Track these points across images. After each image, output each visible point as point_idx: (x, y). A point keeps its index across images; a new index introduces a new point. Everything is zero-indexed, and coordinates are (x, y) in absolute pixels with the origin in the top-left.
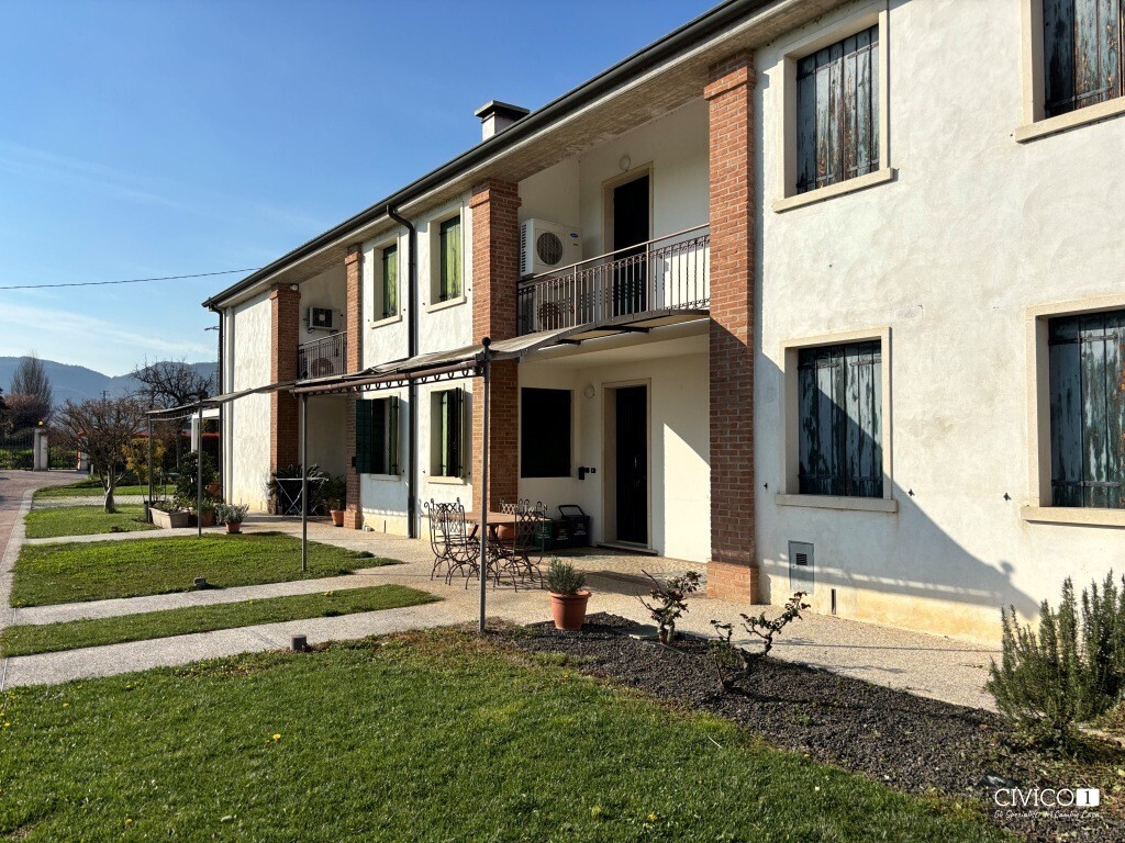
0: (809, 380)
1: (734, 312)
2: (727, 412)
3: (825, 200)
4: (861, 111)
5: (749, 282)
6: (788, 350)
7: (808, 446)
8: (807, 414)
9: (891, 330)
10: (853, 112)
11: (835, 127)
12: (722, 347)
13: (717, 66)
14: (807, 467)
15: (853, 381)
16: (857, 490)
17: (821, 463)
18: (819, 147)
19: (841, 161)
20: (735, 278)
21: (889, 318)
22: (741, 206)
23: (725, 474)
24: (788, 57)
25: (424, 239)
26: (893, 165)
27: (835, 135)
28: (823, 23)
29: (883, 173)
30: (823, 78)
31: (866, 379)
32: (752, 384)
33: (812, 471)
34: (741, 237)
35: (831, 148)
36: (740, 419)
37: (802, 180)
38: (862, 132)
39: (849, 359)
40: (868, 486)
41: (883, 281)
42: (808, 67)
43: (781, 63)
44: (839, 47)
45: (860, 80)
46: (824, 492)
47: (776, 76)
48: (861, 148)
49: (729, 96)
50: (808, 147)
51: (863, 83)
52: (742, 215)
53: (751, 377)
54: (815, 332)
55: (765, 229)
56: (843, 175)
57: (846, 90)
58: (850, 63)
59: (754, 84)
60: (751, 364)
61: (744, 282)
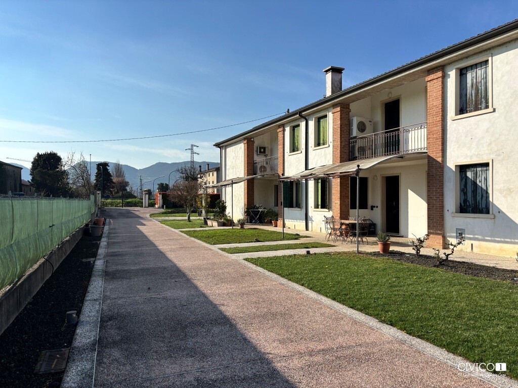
0: (464, 176)
1: (437, 153)
2: (434, 186)
3: (470, 117)
4: (483, 88)
5: (442, 143)
6: (456, 166)
7: (463, 197)
8: (463, 187)
9: (493, 160)
10: (480, 88)
11: (473, 92)
12: (432, 164)
13: (430, 71)
14: (463, 204)
15: (479, 176)
16: (480, 211)
17: (468, 203)
18: (468, 99)
19: (476, 103)
20: (437, 142)
21: (492, 156)
22: (439, 118)
23: (433, 207)
24: (456, 69)
25: (312, 124)
26: (494, 107)
27: (474, 95)
28: (469, 59)
29: (490, 109)
30: (469, 76)
31: (484, 175)
32: (443, 177)
33: (465, 206)
34: (439, 128)
35: (472, 99)
36: (439, 188)
37: (462, 109)
38: (483, 94)
39: (478, 169)
40: (484, 210)
41: (490, 144)
42: (464, 72)
43: (454, 71)
44: (475, 66)
45: (482, 77)
46: (469, 213)
47: (452, 74)
48: (483, 100)
49: (435, 81)
50: (464, 98)
51: (483, 79)
52: (439, 121)
53: (443, 175)
54: (466, 160)
55: (448, 125)
56: (477, 109)
57: (478, 80)
58: (479, 72)
59: (444, 77)
60: (443, 170)
61: (440, 143)
